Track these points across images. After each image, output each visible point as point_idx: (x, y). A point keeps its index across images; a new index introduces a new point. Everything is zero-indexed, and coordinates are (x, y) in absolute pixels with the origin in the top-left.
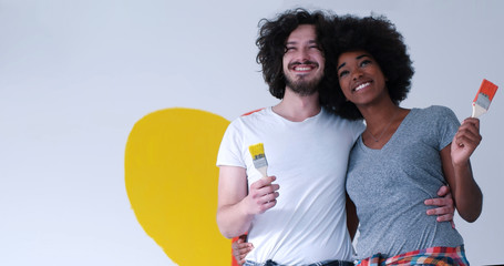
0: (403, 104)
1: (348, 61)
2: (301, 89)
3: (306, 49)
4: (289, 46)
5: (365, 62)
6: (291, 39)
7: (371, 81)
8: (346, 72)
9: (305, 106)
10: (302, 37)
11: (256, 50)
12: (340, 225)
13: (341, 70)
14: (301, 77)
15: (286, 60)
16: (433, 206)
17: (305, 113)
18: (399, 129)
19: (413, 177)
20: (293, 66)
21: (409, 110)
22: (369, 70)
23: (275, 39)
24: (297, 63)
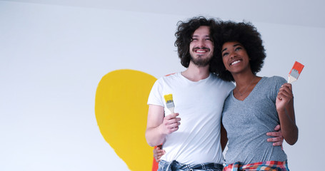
0: (258, 74)
1: (228, 47)
2: (199, 63)
3: (204, 40)
4: (194, 38)
5: (238, 48)
6: (195, 34)
7: (241, 60)
8: (227, 54)
9: (200, 72)
10: (202, 33)
11: (175, 39)
12: (216, 142)
13: (224, 52)
14: (200, 56)
15: (192, 46)
16: (272, 137)
17: (200, 76)
18: (254, 90)
19: (260, 119)
20: (195, 50)
21: (261, 78)
22: (241, 53)
23: (186, 33)
24: (198, 48)
